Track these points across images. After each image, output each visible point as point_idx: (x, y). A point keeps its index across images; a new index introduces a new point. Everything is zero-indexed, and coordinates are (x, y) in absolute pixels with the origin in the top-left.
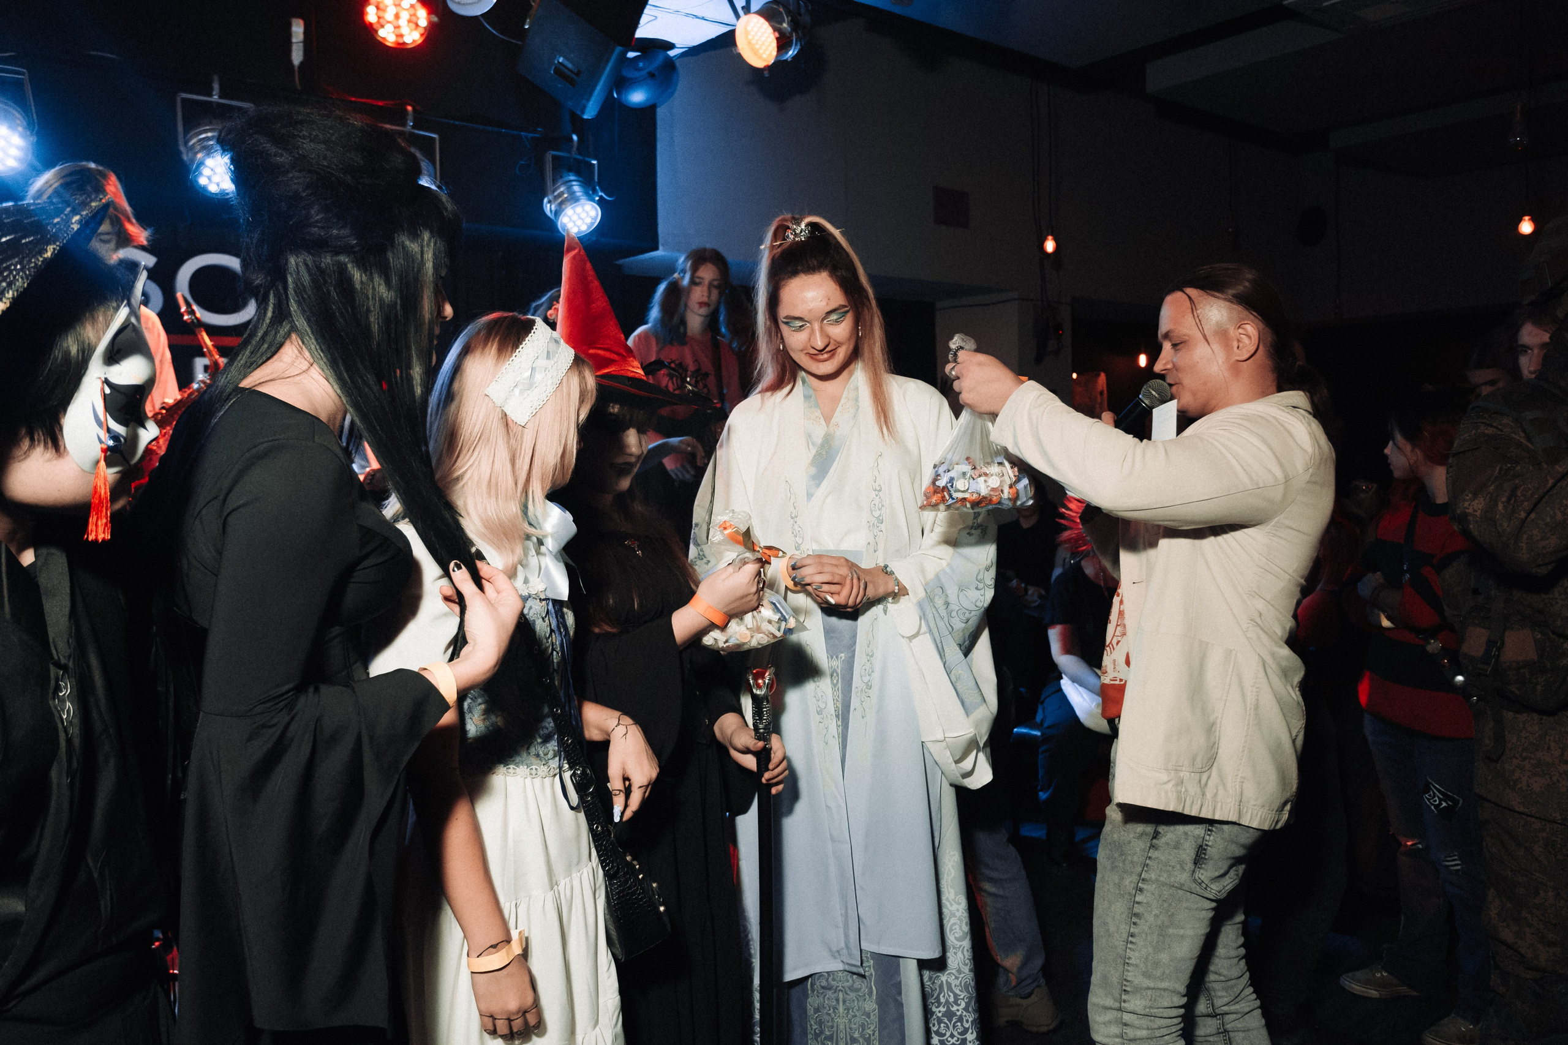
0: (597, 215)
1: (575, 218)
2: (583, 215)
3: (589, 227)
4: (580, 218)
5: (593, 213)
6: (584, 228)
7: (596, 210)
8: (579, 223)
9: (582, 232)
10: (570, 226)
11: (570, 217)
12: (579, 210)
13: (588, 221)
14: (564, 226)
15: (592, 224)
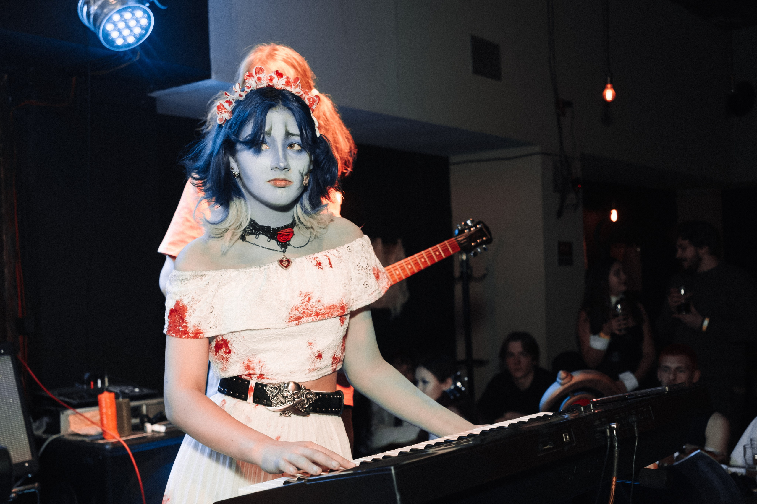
0: (150, 24)
1: (121, 25)
2: (132, 23)
3: (138, 39)
4: (128, 27)
5: (144, 22)
6: (131, 40)
7: (149, 18)
8: (126, 32)
9: (129, 45)
10: (114, 35)
11: (115, 24)
12: (127, 15)
13: (138, 31)
14: (106, 35)
15: (143, 35)
